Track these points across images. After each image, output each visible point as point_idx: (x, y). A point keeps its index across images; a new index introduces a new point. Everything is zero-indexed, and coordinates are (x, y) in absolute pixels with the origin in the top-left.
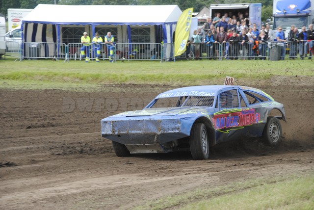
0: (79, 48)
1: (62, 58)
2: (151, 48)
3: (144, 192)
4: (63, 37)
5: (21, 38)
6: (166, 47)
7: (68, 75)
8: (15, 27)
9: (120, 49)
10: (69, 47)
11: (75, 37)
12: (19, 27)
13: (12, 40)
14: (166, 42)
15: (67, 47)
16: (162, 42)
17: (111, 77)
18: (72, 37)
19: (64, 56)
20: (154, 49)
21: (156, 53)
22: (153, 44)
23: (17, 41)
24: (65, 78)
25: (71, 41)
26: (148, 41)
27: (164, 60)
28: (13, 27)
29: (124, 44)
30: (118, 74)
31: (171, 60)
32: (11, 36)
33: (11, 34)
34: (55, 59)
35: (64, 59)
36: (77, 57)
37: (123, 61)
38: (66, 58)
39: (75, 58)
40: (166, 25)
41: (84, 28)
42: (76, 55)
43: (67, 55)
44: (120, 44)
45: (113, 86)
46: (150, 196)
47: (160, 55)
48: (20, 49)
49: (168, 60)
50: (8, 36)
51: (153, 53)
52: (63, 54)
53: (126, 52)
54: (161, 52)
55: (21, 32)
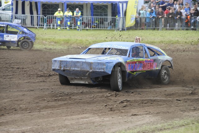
0: (54, 20)
1: (42, 27)
2: (108, 21)
3: (104, 127)
4: (43, 11)
5: (11, 11)
6: (120, 20)
7: (46, 39)
8: (7, 3)
9: (85, 21)
10: (47, 18)
11: (52, 11)
12: (10, 3)
13: (4, 13)
14: (119, 16)
15: (45, 19)
16: (117, 16)
17: (78, 42)
18: (49, 11)
19: (43, 26)
20: (111, 21)
21: (112, 24)
22: (110, 17)
23: (8, 13)
24: (44, 42)
25: (49, 14)
26: (106, 15)
27: (118, 30)
28: (5, 3)
29: (88, 17)
30: (84, 39)
31: (123, 30)
32: (4, 10)
33: (3, 8)
34: (36, 28)
35: (43, 28)
36: (53, 26)
37: (87, 30)
38: (45, 27)
39: (52, 27)
40: (120, 3)
41: (58, 5)
42: (52, 25)
43: (45, 24)
44: (85, 17)
45: (80, 48)
46: (109, 130)
47: (115, 26)
48: (10, 19)
49: (121, 29)
50: (2, 9)
51: (110, 24)
52: (42, 24)
53: (90, 23)
54: (116, 24)
55: (11, 7)
